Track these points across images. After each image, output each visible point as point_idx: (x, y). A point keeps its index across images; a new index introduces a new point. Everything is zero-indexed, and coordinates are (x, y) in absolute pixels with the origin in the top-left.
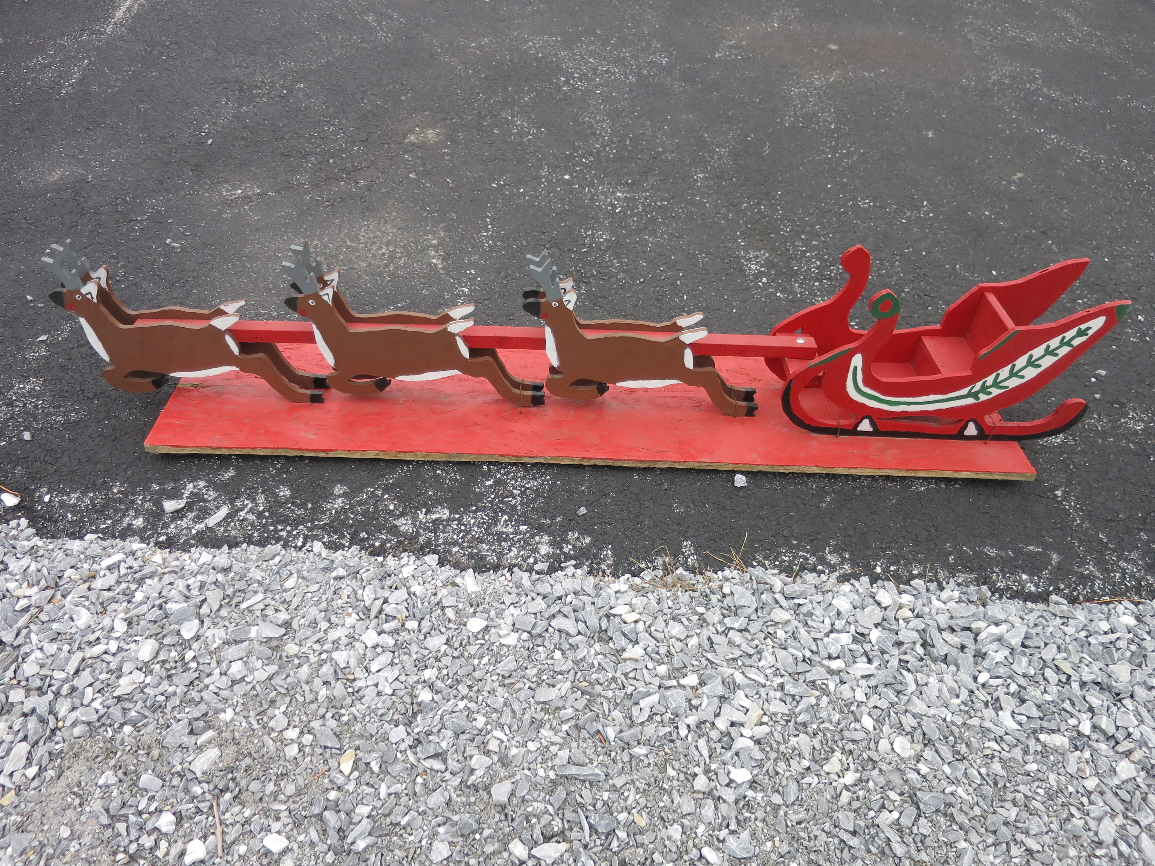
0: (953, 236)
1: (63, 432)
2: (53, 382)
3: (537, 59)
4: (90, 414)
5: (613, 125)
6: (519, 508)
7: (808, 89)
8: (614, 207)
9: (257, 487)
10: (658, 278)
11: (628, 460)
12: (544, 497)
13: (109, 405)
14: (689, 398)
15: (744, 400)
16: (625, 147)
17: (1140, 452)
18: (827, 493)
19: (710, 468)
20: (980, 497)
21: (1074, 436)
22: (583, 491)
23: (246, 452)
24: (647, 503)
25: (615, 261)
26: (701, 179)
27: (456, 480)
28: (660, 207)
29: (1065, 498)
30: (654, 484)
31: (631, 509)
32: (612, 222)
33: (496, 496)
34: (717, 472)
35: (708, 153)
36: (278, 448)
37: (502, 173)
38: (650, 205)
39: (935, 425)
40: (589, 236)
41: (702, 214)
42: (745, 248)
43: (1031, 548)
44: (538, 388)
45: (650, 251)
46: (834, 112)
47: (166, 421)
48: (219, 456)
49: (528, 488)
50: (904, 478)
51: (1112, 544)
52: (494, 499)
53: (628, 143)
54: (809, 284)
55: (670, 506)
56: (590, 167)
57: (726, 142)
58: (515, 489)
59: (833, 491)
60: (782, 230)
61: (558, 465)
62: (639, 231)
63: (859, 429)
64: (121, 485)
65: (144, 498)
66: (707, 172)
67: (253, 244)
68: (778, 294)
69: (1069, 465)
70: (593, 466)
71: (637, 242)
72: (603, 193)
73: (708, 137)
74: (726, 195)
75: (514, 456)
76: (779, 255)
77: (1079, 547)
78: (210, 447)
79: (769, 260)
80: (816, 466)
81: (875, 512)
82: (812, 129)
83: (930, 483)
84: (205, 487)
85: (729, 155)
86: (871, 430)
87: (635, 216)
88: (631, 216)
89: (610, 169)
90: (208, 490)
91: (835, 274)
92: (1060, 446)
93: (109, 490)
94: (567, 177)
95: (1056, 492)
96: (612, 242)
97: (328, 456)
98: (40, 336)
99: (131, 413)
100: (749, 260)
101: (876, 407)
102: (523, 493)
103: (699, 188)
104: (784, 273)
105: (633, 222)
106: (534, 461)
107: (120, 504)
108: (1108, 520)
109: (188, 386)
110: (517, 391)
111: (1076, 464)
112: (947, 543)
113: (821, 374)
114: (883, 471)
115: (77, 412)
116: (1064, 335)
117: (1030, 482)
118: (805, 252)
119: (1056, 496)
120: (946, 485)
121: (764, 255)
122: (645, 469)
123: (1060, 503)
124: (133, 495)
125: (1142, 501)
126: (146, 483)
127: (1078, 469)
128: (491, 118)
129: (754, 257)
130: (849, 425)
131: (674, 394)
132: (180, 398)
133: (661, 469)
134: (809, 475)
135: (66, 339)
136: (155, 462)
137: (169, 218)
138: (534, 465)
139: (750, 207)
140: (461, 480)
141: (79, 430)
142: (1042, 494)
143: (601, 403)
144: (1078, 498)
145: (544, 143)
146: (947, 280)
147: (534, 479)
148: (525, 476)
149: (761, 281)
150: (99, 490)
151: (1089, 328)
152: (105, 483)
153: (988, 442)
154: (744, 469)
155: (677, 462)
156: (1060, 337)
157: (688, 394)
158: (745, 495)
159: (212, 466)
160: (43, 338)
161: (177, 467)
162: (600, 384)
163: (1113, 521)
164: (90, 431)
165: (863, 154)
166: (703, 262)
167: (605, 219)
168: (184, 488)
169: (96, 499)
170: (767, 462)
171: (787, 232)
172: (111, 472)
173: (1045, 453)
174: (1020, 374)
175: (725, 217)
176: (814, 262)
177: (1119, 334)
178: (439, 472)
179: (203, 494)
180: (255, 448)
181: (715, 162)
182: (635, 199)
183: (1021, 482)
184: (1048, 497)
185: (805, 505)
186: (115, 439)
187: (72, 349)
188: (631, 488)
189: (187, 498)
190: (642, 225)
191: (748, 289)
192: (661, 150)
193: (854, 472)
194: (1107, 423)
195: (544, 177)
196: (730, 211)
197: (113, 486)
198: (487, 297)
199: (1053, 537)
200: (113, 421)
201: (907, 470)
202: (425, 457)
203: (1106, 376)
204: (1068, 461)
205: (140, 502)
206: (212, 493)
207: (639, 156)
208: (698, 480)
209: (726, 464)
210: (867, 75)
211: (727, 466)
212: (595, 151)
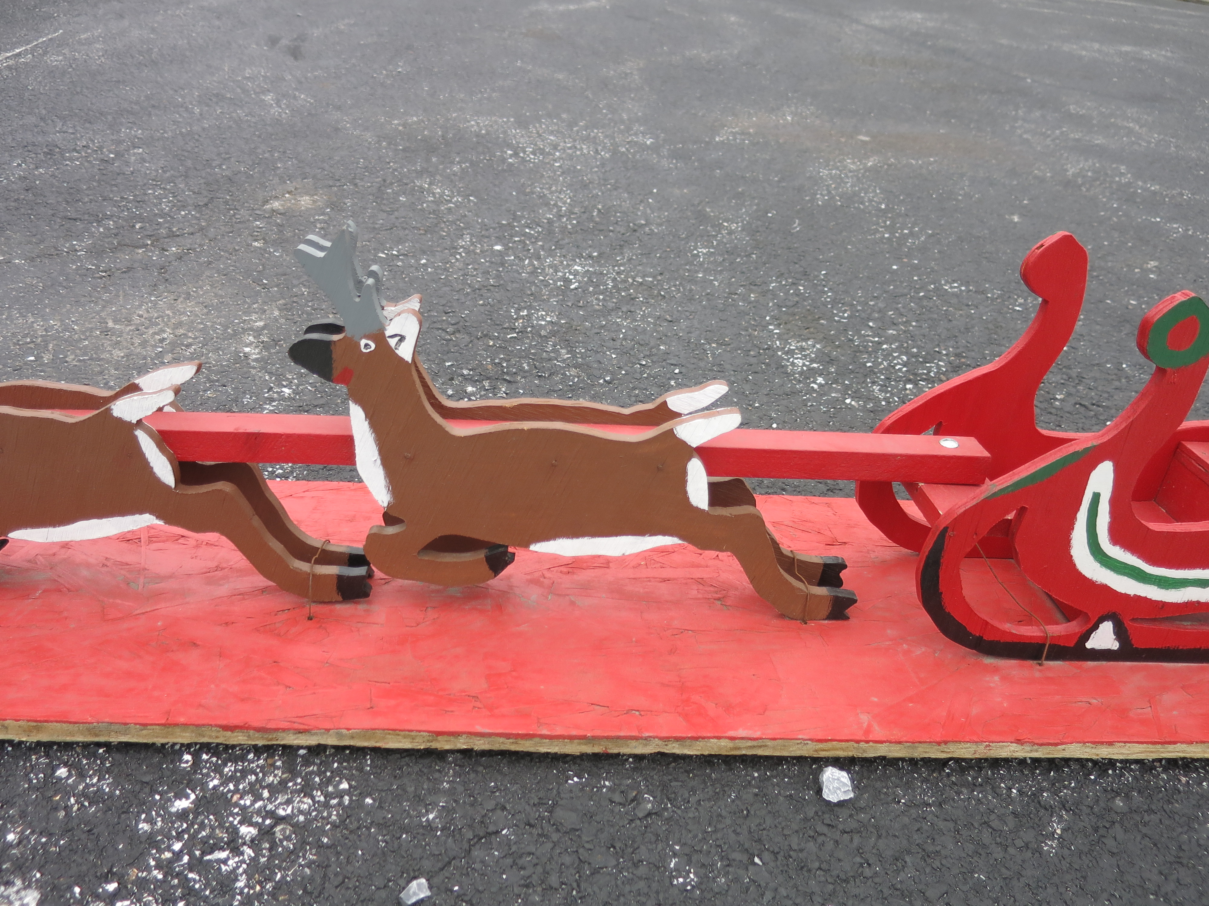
0: (1098, 327)
3: (478, 135)
5: (574, 196)
6: (240, 884)
7: (840, 171)
8: (567, 281)
10: (638, 376)
11: (551, 737)
12: (320, 846)
14: (700, 581)
15: (821, 583)
16: (591, 219)
18: (1050, 810)
19: (760, 752)
22: (430, 827)
24: (598, 860)
25: (563, 351)
26: (704, 254)
27: (96, 798)
28: (641, 283)
30: (617, 798)
31: (554, 880)
32: (563, 300)
33: (188, 848)
34: (776, 761)
35: (712, 227)
37: (400, 241)
38: (625, 281)
40: (523, 317)
41: (708, 294)
42: (780, 337)
44: (356, 560)
45: (625, 339)
46: (881, 193)
49: (280, 820)
52: (178, 856)
53: (595, 214)
54: (896, 387)
55: (660, 866)
56: (536, 238)
57: (738, 217)
58: (246, 820)
59: (1063, 805)
60: (836, 315)
61: (376, 750)
62: (606, 312)
63: (1089, 645)
66: (713, 247)
68: (848, 401)
70: (467, 753)
71: (603, 327)
72: (550, 266)
73: (712, 211)
74: (743, 273)
75: (258, 730)
76: (838, 347)
79: (824, 353)
82: (854, 208)
85: (743, 230)
86: (1115, 646)
87: (602, 294)
88: (594, 293)
89: (567, 241)
91: (935, 373)
94: (498, 248)
96: (561, 326)
100: (791, 352)
101: (1131, 592)
102: (266, 833)
103: (701, 264)
104: (852, 371)
105: (596, 302)
106: (313, 741)
110: (303, 566)
113: (1009, 517)
114: (1171, 747)
118: (880, 343)
121: (814, 346)
122: (596, 757)
128: (399, 186)
129: (797, 348)
130: (1068, 637)
131: (667, 573)
133: (639, 758)
134: (996, 763)
138: (317, 750)
139: (781, 287)
140: (111, 795)
143: (504, 592)
145: (469, 211)
146: (1117, 383)
147: (307, 790)
148: (283, 783)
149: (814, 382)
154: (841, 754)
155: (677, 739)
157: (698, 573)
158: (852, 824)
162: (491, 546)
165: (931, 236)
166: (713, 354)
167: (550, 296)
170: (897, 733)
171: (845, 318)
175: (745, 299)
176: (898, 357)
178: (62, 772)
181: (723, 237)
182: (602, 273)
185: (1005, 848)
188: (559, 813)
190: (610, 305)
191: (794, 393)
192: (643, 222)
193: (1104, 752)
195: (462, 247)
196: (752, 291)
198: (321, 402)
202: (28, 731)
207: (611, 228)
208: (730, 783)
209: (799, 741)
210: (913, 162)
211: (800, 746)
212: (545, 221)
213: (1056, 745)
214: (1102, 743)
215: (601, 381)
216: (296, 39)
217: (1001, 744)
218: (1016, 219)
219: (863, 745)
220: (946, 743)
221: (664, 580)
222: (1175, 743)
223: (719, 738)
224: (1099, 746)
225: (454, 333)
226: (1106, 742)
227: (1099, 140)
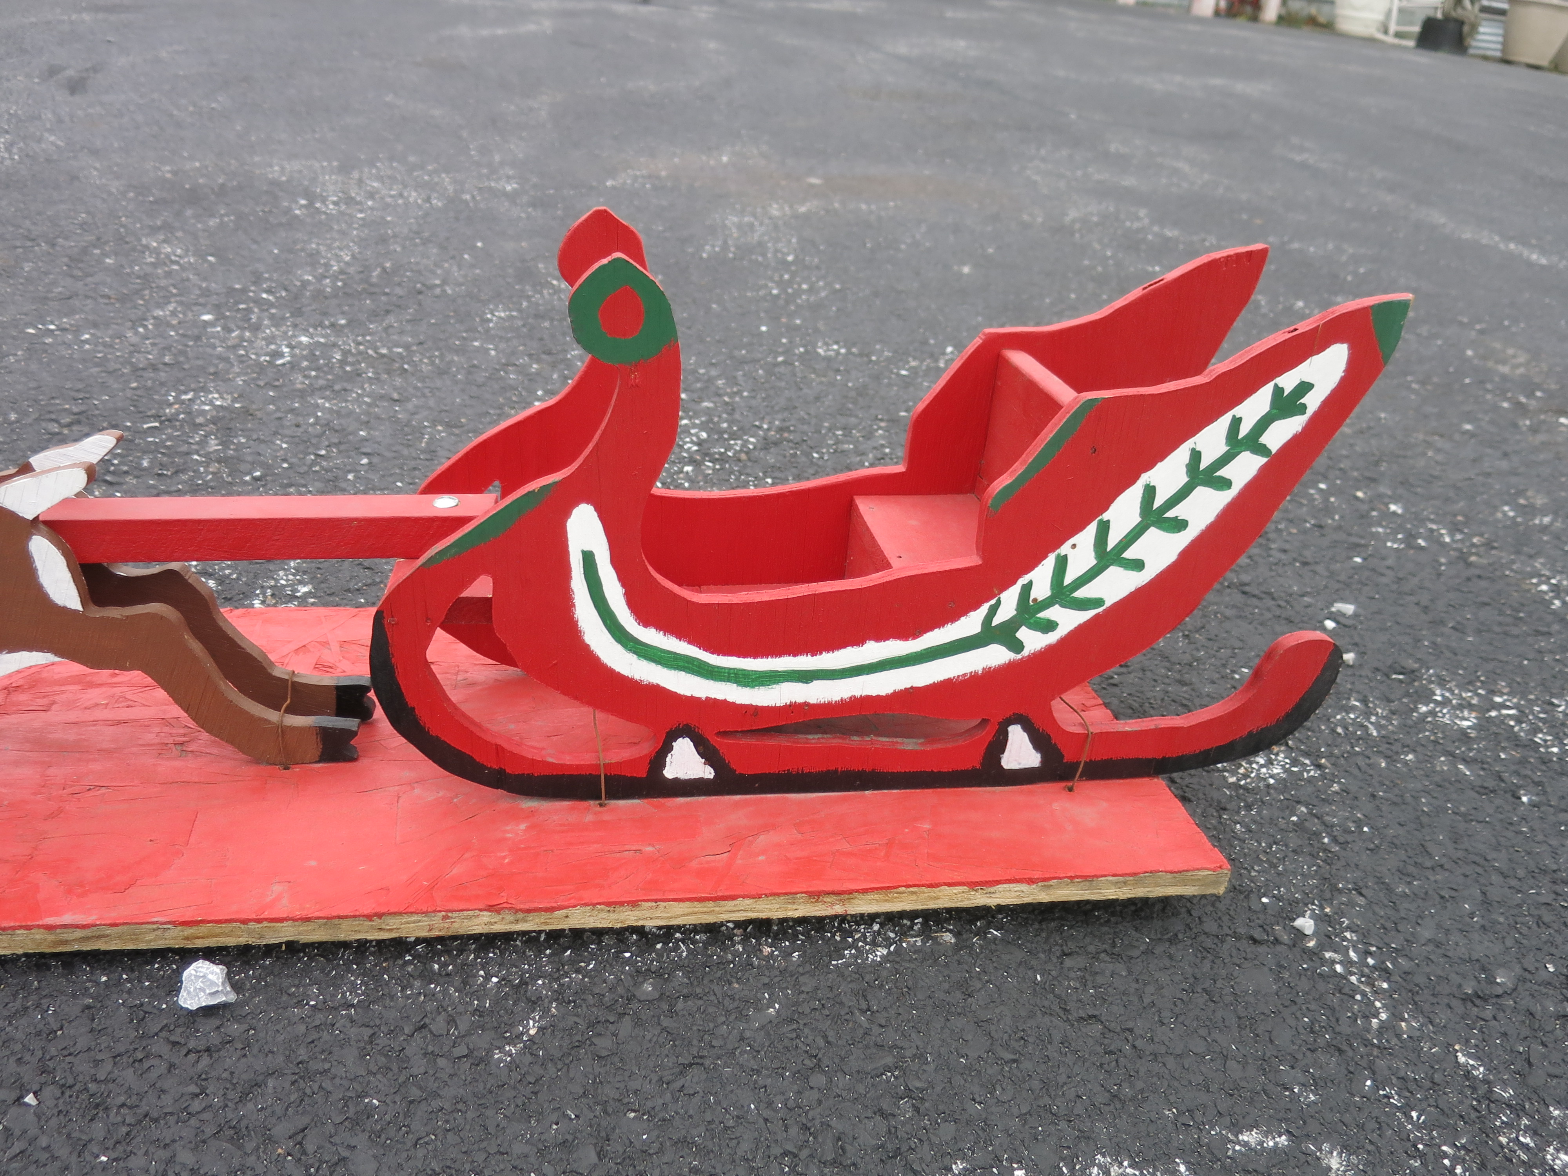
3: (274, 182)
5: (360, 253)
7: (756, 218)
8: (277, 356)
16: (365, 280)
17: (1491, 783)
18: (534, 1003)
20: (1068, 962)
21: (1314, 755)
25: (214, 442)
26: (500, 318)
28: (383, 355)
29: (1327, 940)
32: (255, 379)
37: (69, 312)
38: (361, 353)
39: (910, 745)
40: (182, 402)
41: (472, 366)
43: (1250, 1137)
45: (314, 424)
46: (797, 242)
50: (819, 924)
51: (1505, 1084)
53: (375, 273)
56: (271, 305)
59: (559, 996)
62: (308, 392)
63: (668, 774)
69: (1317, 835)
71: (291, 410)
72: (265, 338)
74: (541, 339)
77: (1406, 1110)
80: (490, 908)
81: (697, 1062)
82: (749, 260)
83: (904, 933)
86: (708, 773)
87: (317, 369)
88: (306, 369)
89: (313, 307)
92: (1283, 785)
94: (206, 317)
95: (1299, 922)
96: (232, 411)
103: (488, 331)
105: (302, 380)
108: (1466, 999)
111: (1337, 831)
112: (953, 1158)
114: (730, 904)
116: (1238, 411)
117: (1218, 898)
119: (1300, 934)
120: (957, 934)
123: (1314, 955)
125: (1539, 922)
127: (1344, 845)
128: (116, 245)
130: (632, 763)
142: (1258, 934)
144: (1364, 936)
145: (196, 274)
151: (1305, 387)
153: (1076, 783)
154: (231, 941)
156: (1224, 421)
163: (1484, 999)
165: (837, 291)
167: (240, 374)
170: (308, 907)
173: (1249, 807)
174: (1129, 554)
175: (523, 370)
177: (1362, 537)
182: (333, 345)
183: (1190, 899)
184: (1277, 941)
190: (320, 383)
192: (438, 282)
194: (1388, 719)
195: (155, 318)
199: (1317, 1084)
201: (815, 895)
203: (1356, 615)
204: (1314, 825)
207: (387, 290)
208: (55, 994)
209: (155, 926)
210: (864, 207)
211: (159, 932)
212: (298, 284)
213: (552, 910)
214: (621, 904)
215: (248, 478)
216: (87, 70)
217: (465, 913)
218: (966, 270)
219: (252, 925)
220: (380, 916)
221: (119, 723)
222: (733, 898)
223: (28, 928)
224: (619, 909)
225: (69, 425)
226: (628, 903)
227: (1129, 181)
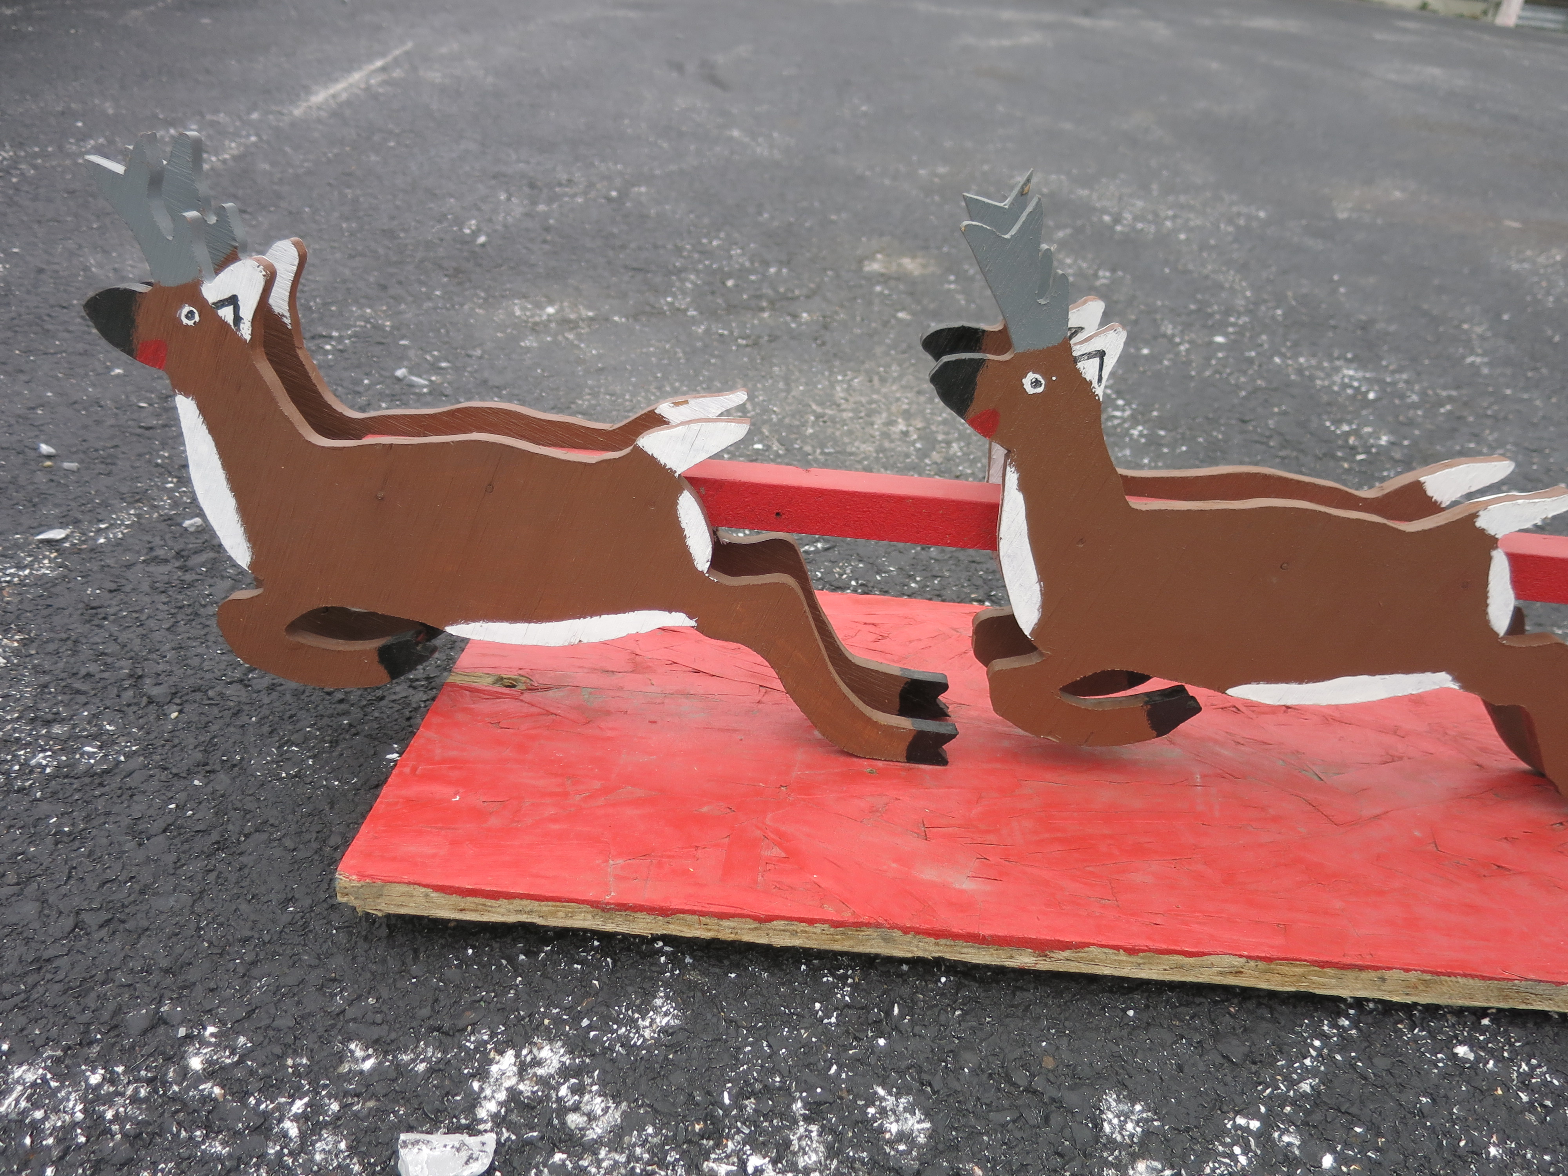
1: (44, 807)
2: (51, 647)
4: (147, 750)
9: (785, 1090)
13: (214, 728)
23: (726, 931)
32: (1376, 414)
36: (858, 925)
47: (415, 790)
48: (606, 937)
64: (224, 1039)
65: (315, 1107)
67: (595, 395)
78: (594, 904)
84: (565, 1072)
88: (1407, 407)
90: (579, 1090)
93: (168, 1059)
94: (1220, 339)
97: (1044, 965)
98: (51, 527)
99: (283, 759)
107: (211, 1130)
109: (485, 682)
115: (106, 742)
124: (269, 1089)
126: (324, 1040)
132: (460, 717)
135: (119, 543)
136: (362, 946)
137: (403, 337)
141: (100, 804)
150: (128, 1055)
152: (159, 1021)
159: (584, 981)
160: (57, 534)
161: (452, 973)
164: (137, 810)
168: (482, 1074)
169: (109, 1100)
172: (192, 974)
179: (563, 1110)
180: (769, 919)
186: (221, 845)
187: (129, 566)
189: (498, 1121)
197: (189, 1037)
200: (222, 780)
205: (292, 1129)
206: (597, 1104)
